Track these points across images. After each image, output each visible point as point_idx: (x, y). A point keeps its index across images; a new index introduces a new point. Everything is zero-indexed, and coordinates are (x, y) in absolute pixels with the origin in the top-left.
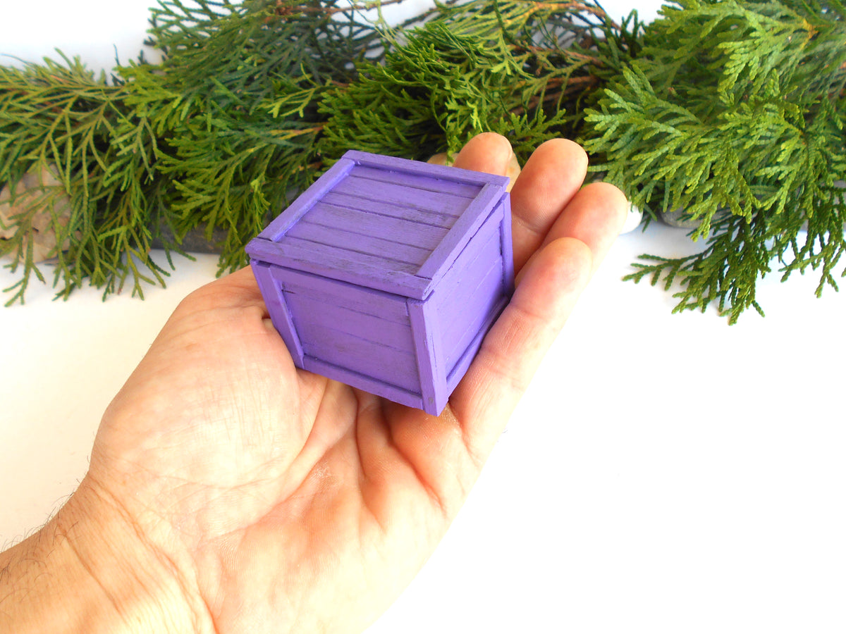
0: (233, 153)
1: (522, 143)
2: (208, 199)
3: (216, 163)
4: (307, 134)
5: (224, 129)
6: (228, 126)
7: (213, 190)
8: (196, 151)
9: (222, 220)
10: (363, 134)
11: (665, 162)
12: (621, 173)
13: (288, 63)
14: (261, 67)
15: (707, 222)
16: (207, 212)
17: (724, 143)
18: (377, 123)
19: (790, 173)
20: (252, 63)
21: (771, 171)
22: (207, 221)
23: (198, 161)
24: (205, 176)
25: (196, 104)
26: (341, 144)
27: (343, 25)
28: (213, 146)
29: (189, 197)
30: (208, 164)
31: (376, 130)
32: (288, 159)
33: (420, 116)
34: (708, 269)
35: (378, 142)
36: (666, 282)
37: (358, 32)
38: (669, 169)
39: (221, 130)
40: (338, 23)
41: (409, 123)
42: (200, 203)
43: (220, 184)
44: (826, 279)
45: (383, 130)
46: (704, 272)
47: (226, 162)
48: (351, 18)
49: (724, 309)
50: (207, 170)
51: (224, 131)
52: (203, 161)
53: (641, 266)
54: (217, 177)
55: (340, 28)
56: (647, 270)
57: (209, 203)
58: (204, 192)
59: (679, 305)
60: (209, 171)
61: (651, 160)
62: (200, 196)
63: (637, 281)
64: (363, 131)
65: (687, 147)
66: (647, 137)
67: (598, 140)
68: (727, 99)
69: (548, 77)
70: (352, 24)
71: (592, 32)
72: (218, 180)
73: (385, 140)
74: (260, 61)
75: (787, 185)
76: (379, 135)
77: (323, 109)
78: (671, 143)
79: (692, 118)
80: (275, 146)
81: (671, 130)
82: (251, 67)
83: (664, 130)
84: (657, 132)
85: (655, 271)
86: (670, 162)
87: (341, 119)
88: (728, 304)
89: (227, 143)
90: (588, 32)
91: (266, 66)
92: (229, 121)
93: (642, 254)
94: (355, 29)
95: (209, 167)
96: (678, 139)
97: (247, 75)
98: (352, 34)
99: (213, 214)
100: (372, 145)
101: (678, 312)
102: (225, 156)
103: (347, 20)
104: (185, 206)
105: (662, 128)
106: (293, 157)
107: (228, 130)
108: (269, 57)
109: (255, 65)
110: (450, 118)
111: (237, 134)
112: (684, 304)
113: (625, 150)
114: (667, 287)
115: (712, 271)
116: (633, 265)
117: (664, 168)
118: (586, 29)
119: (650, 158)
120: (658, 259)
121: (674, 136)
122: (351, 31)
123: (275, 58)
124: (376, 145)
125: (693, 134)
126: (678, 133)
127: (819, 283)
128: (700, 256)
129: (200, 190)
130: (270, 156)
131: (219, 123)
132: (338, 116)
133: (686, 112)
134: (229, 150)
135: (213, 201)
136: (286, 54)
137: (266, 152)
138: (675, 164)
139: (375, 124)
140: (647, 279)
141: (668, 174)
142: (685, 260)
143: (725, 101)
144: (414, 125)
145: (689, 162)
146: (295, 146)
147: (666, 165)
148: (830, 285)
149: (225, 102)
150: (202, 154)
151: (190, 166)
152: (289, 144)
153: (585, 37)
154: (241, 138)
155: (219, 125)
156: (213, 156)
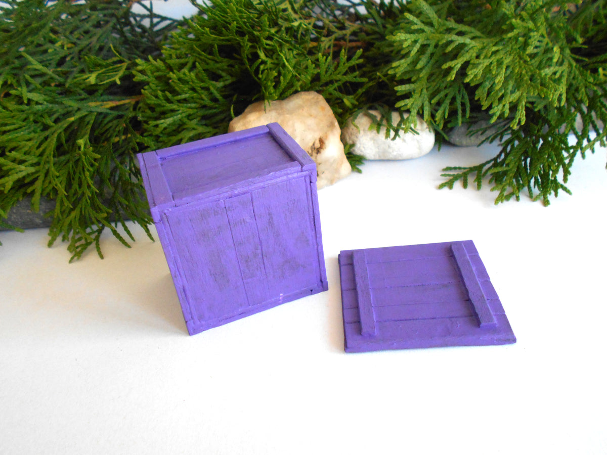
0: (52, 124)
1: (324, 88)
2: (32, 170)
3: (37, 135)
4: (124, 105)
5: (40, 102)
6: (45, 100)
7: (35, 160)
8: (14, 124)
9: (48, 190)
10: (180, 94)
11: (470, 66)
12: (425, 90)
13: (97, 47)
14: (71, 51)
15: (522, 110)
16: (32, 183)
17: (512, 48)
18: (193, 82)
19: (562, 72)
20: (62, 47)
21: (548, 71)
22: (33, 192)
23: (16, 135)
24: (26, 149)
25: (9, 82)
26: (159, 105)
27: (143, 17)
28: (32, 118)
29: (11, 170)
30: (28, 136)
31: (193, 89)
32: (110, 124)
33: (228, 77)
34: (513, 163)
35: (195, 102)
36: (476, 183)
37: (158, 23)
38: (475, 71)
39: (37, 103)
40: (139, 15)
41: (220, 84)
42: (24, 174)
43: (41, 155)
45: (198, 89)
46: (511, 166)
47: (47, 133)
48: (150, 10)
49: (534, 196)
50: (28, 143)
51: (41, 104)
52: (21, 134)
53: (449, 175)
54: (38, 147)
55: (141, 20)
56: (456, 178)
57: (33, 174)
58: (27, 164)
59: (499, 197)
60: (30, 144)
61: (459, 66)
62: (22, 167)
63: (451, 187)
64: (180, 91)
65: (484, 54)
66: (449, 49)
67: (403, 61)
68: (508, 10)
69: (333, 37)
70: (152, 15)
71: (355, 9)
72: (41, 149)
73: (202, 99)
74: (70, 45)
75: (564, 80)
76: (195, 95)
77: (139, 77)
78: (471, 51)
79: (478, 34)
80: (95, 113)
81: (468, 41)
82: (62, 50)
83: (462, 42)
84: (457, 43)
85: (463, 178)
86: (475, 66)
87: (157, 86)
88: (536, 191)
89: (46, 116)
90: (352, 10)
91: (77, 49)
92: (46, 95)
93: (445, 167)
94: (155, 20)
95: (30, 140)
96: (475, 48)
97: (58, 57)
98: (153, 25)
99: (38, 185)
100: (189, 105)
101: (500, 203)
102: (46, 127)
103: (147, 13)
104: (6, 179)
105: (460, 40)
106: (115, 122)
107: (45, 103)
108: (79, 42)
109: (65, 48)
110: (262, 67)
111: (56, 107)
112: (503, 195)
113: (427, 68)
114: (479, 187)
115: (517, 164)
116: (442, 175)
117: (472, 71)
118: (349, 7)
119: (457, 64)
120: (460, 168)
121: (471, 46)
122: (151, 22)
123: (84, 43)
124: (193, 105)
125: (485, 45)
126: (473, 43)
128: (495, 159)
129: (21, 162)
130: (92, 122)
131: (35, 96)
132: (153, 84)
133: (473, 30)
134: (49, 121)
135: (37, 172)
136: (95, 39)
137: (87, 119)
138: (480, 67)
139: (191, 83)
140: (458, 185)
141: (476, 76)
142: (484, 165)
143: (507, 12)
144: (225, 87)
145: (491, 63)
146: (115, 113)
147: (472, 69)
149: (40, 80)
150: (20, 128)
151: (10, 141)
152: (109, 111)
153: (350, 14)
154: (60, 110)
155: (35, 99)
156: (32, 129)
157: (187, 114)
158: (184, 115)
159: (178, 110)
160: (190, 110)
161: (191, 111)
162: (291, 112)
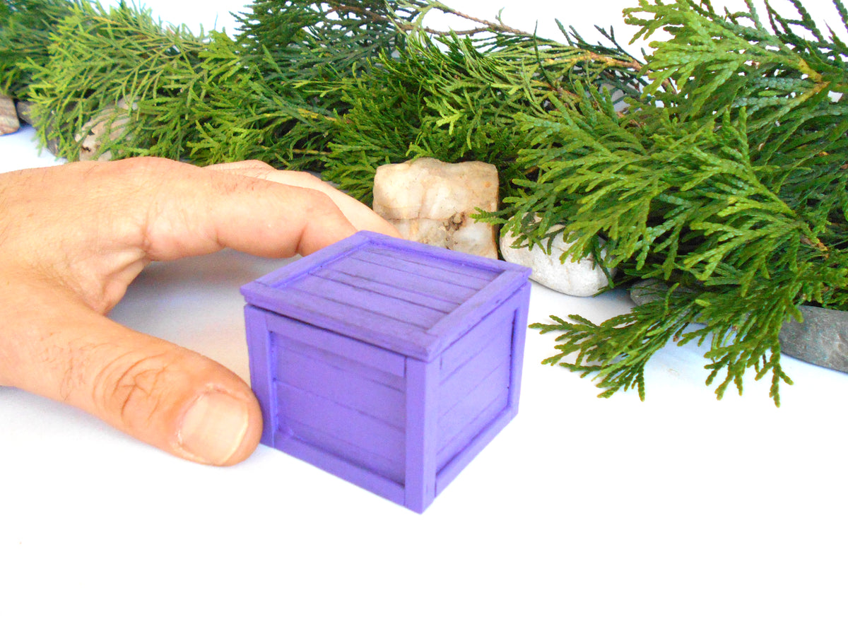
0: (254, 114)
5: (257, 92)
14: (323, 59)
20: (318, 54)
23: (225, 113)
29: (203, 139)
39: (254, 92)
44: (734, 378)
49: (609, 381)
51: (258, 94)
52: (230, 115)
58: (216, 138)
59: (553, 358)
62: (211, 140)
74: (327, 55)
77: (346, 98)
78: (593, 159)
80: (291, 118)
82: (315, 56)
85: (571, 331)
86: (578, 176)
89: (255, 105)
92: (265, 87)
93: (574, 314)
96: (602, 158)
100: (373, 140)
104: (196, 145)
107: (262, 95)
111: (268, 102)
112: (558, 360)
116: (556, 318)
117: (569, 180)
121: (600, 154)
123: (340, 56)
124: (377, 141)
127: (724, 380)
130: (280, 123)
134: (253, 110)
138: (582, 178)
140: (556, 334)
148: (736, 385)
150: (228, 108)
151: (218, 116)
152: (305, 120)
154: (270, 105)
155: (254, 88)
156: (239, 113)
157: (368, 148)
158: (365, 148)
159: (360, 141)
160: (373, 145)
161: (374, 148)
162: (444, 175)
